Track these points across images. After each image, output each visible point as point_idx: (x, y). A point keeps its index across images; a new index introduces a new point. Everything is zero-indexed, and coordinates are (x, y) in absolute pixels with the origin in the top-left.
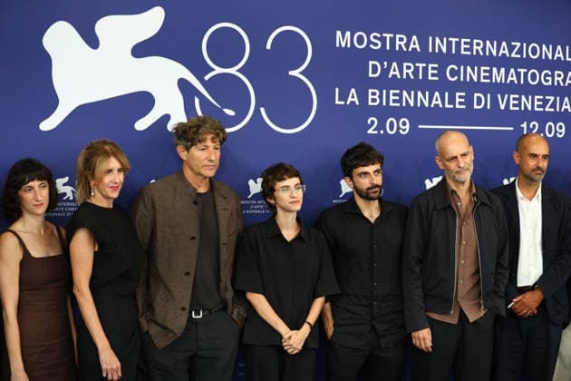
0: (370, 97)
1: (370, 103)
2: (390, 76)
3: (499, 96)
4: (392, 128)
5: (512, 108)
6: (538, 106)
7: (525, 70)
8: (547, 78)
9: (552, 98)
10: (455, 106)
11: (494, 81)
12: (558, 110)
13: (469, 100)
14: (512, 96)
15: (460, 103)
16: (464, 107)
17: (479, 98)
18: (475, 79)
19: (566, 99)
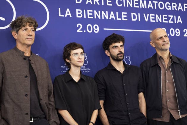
0: (77, 13)
1: (77, 16)
2: (87, 3)
3: (144, 14)
4: (90, 29)
5: (151, 21)
6: (165, 20)
7: (157, 2)
8: (168, 6)
9: (172, 16)
10: (122, 19)
11: (141, 7)
12: (175, 22)
13: (129, 16)
14: (151, 15)
15: (124, 18)
16: (127, 20)
17: (134, 16)
18: (131, 6)
19: (179, 17)
